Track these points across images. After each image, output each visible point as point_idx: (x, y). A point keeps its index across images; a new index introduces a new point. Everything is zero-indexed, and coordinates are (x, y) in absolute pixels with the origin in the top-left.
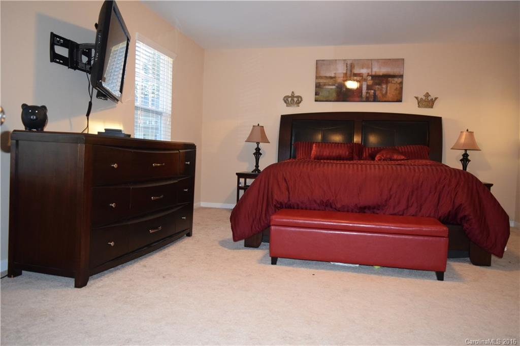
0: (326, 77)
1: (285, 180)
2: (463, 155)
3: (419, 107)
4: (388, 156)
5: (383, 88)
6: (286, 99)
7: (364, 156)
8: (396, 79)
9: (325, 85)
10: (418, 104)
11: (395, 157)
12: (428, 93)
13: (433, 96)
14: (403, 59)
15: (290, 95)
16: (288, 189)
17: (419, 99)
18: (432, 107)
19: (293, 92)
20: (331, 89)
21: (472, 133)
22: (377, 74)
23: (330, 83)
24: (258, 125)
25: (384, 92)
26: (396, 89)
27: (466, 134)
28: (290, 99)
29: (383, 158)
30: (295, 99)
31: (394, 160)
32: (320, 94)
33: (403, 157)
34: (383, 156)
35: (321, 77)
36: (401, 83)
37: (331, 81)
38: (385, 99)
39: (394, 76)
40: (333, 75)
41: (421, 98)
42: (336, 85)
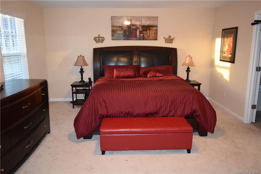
0: (117, 26)
1: (104, 101)
2: (187, 68)
3: (166, 43)
4: (154, 75)
5: (148, 33)
6: (95, 39)
7: (141, 73)
8: (154, 28)
9: (116, 31)
10: (165, 41)
11: (158, 75)
12: (170, 36)
13: (172, 38)
14: (158, 17)
15: (98, 37)
16: (106, 107)
17: (166, 39)
18: (172, 43)
19: (99, 35)
20: (120, 33)
21: (191, 57)
22: (145, 25)
23: (120, 30)
24: (81, 55)
25: (148, 35)
26: (154, 33)
27: (189, 59)
28: (97, 39)
29: (151, 76)
30: (101, 39)
31: (157, 77)
32: (115, 36)
33: (161, 75)
34: (151, 75)
35: (115, 27)
36: (157, 30)
37: (120, 29)
38: (149, 39)
39: (153, 26)
40: (121, 25)
41: (167, 38)
42: (123, 31)
